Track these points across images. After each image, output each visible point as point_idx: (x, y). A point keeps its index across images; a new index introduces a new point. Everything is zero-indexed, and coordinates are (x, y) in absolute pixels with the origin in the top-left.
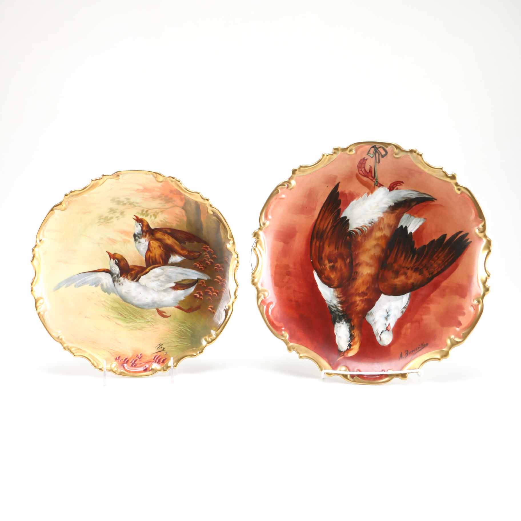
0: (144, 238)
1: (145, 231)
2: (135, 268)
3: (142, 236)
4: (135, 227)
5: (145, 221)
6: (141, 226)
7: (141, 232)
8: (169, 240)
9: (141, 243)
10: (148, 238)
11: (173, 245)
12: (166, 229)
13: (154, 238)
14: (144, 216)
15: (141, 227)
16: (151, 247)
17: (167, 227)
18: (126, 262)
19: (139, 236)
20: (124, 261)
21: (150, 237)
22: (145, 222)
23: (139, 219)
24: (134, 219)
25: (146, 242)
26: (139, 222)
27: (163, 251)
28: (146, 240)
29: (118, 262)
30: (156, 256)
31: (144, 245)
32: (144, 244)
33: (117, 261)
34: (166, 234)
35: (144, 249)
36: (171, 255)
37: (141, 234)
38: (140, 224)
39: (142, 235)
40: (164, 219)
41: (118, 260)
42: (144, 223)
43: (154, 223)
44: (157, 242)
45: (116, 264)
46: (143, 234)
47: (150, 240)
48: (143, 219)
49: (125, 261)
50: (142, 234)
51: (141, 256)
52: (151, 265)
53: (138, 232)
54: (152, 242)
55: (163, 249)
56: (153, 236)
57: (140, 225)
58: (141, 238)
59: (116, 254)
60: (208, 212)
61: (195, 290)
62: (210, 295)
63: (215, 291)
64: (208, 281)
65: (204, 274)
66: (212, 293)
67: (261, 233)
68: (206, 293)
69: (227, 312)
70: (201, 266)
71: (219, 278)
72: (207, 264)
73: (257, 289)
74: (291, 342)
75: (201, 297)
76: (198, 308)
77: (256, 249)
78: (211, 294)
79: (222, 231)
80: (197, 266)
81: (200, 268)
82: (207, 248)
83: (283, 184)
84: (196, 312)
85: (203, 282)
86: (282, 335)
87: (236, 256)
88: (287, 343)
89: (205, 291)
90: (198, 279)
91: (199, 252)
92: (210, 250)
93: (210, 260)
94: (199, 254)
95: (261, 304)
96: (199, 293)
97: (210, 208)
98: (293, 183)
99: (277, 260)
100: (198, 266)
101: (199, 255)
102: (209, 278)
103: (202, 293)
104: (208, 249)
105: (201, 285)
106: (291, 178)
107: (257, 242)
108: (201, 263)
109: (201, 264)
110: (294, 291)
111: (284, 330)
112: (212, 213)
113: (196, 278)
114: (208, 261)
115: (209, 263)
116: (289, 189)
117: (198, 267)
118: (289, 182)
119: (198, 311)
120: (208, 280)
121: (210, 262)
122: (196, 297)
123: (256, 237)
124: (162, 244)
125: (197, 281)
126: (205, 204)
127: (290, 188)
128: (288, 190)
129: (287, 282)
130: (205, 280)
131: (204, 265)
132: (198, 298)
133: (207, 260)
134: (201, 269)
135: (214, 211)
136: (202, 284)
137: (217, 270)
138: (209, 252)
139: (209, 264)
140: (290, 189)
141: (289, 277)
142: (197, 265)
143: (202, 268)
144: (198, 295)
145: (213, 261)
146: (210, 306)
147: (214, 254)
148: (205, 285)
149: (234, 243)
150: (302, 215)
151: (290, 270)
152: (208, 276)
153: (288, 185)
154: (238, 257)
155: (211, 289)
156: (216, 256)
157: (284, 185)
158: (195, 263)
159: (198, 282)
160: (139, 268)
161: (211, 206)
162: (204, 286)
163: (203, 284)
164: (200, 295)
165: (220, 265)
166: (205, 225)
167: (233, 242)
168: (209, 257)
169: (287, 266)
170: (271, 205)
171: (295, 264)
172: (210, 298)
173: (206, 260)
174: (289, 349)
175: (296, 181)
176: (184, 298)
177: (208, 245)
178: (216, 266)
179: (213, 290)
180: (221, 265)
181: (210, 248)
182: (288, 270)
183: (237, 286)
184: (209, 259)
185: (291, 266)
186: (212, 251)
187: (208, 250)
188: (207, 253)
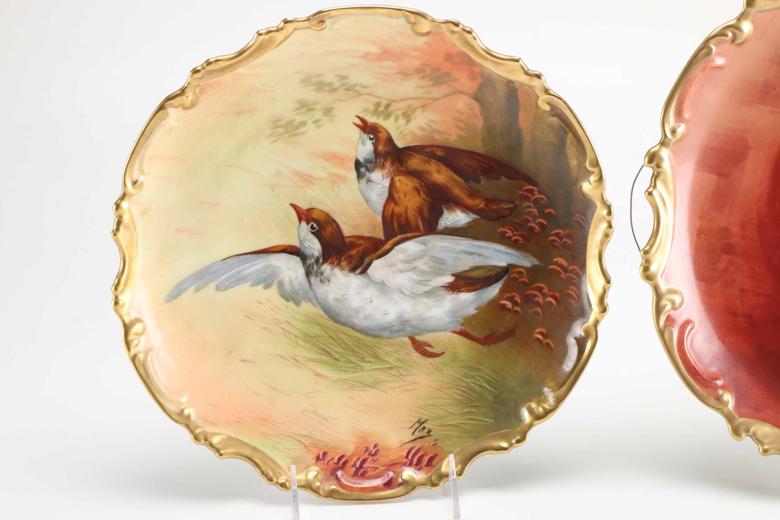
0: (380, 171)
1: (383, 152)
2: (358, 242)
3: (376, 167)
4: (358, 144)
5: (382, 127)
6: (374, 141)
7: (373, 156)
8: (440, 173)
9: (371, 182)
10: (389, 171)
11: (448, 184)
12: (434, 149)
13: (403, 169)
14: (382, 118)
15: (373, 143)
16: (397, 192)
17: (436, 144)
18: (336, 228)
19: (369, 165)
20: (331, 225)
21: (395, 167)
22: (382, 130)
23: (369, 124)
24: (355, 124)
25: (385, 179)
26: (368, 133)
27: (424, 199)
28: (385, 175)
29: (317, 228)
30: (409, 211)
31: (381, 186)
32: (379, 184)
33: (315, 226)
34: (433, 160)
35: (378, 195)
36: (444, 209)
37: (373, 162)
38: (372, 137)
39: (376, 162)
40: (427, 124)
41: (318, 224)
42: (380, 135)
43: (404, 133)
44: (412, 181)
45: (312, 233)
46: (378, 160)
47: (395, 176)
48: (378, 126)
49: (334, 225)
50: (374, 160)
51: (371, 212)
52: (396, 236)
53: (365, 155)
54: (400, 180)
55: (424, 196)
56: (402, 166)
57: (371, 139)
58: (374, 170)
59: (314, 209)
60: (537, 106)
61: (502, 291)
62: (538, 303)
63: (551, 294)
64: (532, 270)
65: (524, 254)
66: (544, 300)
67: (665, 153)
68: (528, 299)
69: (581, 343)
70: (515, 235)
71: (559, 262)
72: (532, 229)
73: (656, 289)
74: (741, 416)
75: (517, 308)
76: (510, 334)
77: (655, 193)
78: (540, 300)
79: (571, 151)
80: (507, 235)
81: (513, 239)
82: (531, 191)
83: (722, 33)
84: (504, 345)
85: (520, 273)
86: (719, 398)
87: (605, 212)
88: (730, 419)
89: (527, 293)
90: (509, 265)
91: (512, 202)
92: (537, 196)
93: (539, 220)
94: (513, 205)
95: (665, 326)
96: (511, 299)
97: (543, 97)
98: (747, 27)
99: (701, 218)
100: (510, 234)
101: (512, 210)
102: (536, 262)
103: (518, 299)
104: (533, 195)
105: (515, 279)
106: (742, 17)
107: (655, 177)
108: (516, 226)
109: (517, 231)
110: (742, 290)
111: (723, 387)
112: (547, 108)
113: (504, 264)
114: (534, 223)
115: (537, 227)
116: (736, 44)
117: (510, 238)
118: (736, 27)
119: (509, 340)
120: (534, 267)
121: (539, 224)
122: (503, 307)
123: (653, 165)
124: (424, 185)
125: (506, 270)
126: (531, 87)
127: (738, 41)
128: (733, 46)
129: (726, 270)
130: (526, 268)
131: (525, 233)
132: (509, 309)
133: (531, 219)
134: (516, 241)
135: (555, 104)
136: (517, 276)
137: (554, 244)
138: (536, 202)
139: (536, 230)
140: (740, 45)
141: (729, 257)
142: (506, 233)
143: (520, 238)
144: (509, 304)
145: (545, 223)
146: (538, 330)
147: (548, 206)
148: (527, 280)
149: (601, 179)
150: (763, 107)
151: (732, 240)
152: (532, 257)
153: (734, 35)
154: (609, 213)
155: (540, 290)
156: (553, 211)
157: (726, 35)
158: (504, 227)
159: (510, 272)
160: (368, 241)
161: (547, 91)
162: (525, 283)
163: (521, 277)
164: (515, 303)
165: (564, 231)
166: (527, 138)
167: (597, 178)
168: (537, 214)
169: (726, 232)
170: (691, 86)
171: (743, 226)
172: (540, 310)
173: (529, 221)
174: (736, 432)
175: (754, 22)
176: (476, 311)
177: (534, 185)
178: (552, 235)
179: (546, 290)
180: (566, 232)
181: (540, 193)
182: (726, 241)
183: (608, 282)
184: (535, 218)
185: (735, 230)
186: (543, 199)
187: (535, 197)
188: (532, 205)
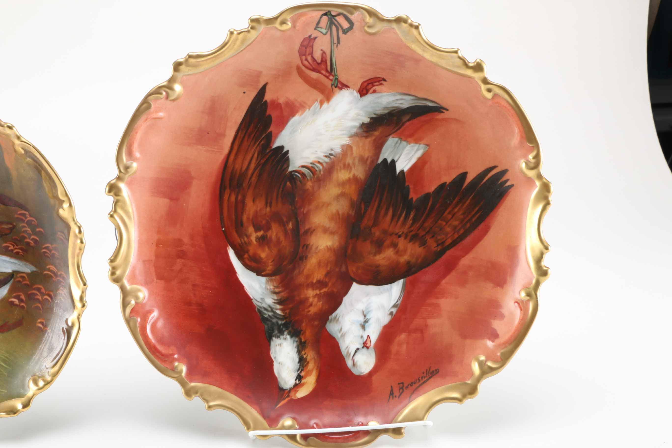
60: (15, 151)
61: (10, 291)
62: (38, 299)
63: (47, 293)
64: (32, 275)
65: (24, 263)
66: (42, 297)
67: (122, 185)
68: (30, 297)
69: (68, 332)
70: (16, 248)
71: (51, 269)
72: (28, 244)
73: (123, 289)
74: (191, 381)
75: (23, 304)
76: (19, 324)
77: (115, 216)
78: (40, 297)
79: (46, 185)
80: (10, 248)
81: (15, 251)
82: (24, 215)
83: (157, 91)
84: (14, 332)
85: (22, 277)
86: (173, 369)
87: (77, 231)
88: (183, 384)
89: (29, 293)
90: (13, 271)
91: (11, 224)
92: (29, 218)
93: (32, 237)
94: (11, 226)
95: (130, 317)
96: (18, 297)
97: (17, 142)
98: (178, 88)
99: (159, 232)
100: (12, 248)
101: (11, 230)
102: (34, 269)
103: (23, 297)
104: (26, 218)
105: (19, 281)
106: (172, 80)
107: (116, 203)
108: (16, 242)
109: (17, 246)
110: (194, 285)
111: (178, 360)
112: (23, 152)
113: (10, 271)
114: (30, 239)
115: (32, 242)
116: (170, 100)
117: (12, 250)
118: (169, 86)
119: (18, 329)
120: (33, 272)
121: (33, 239)
122: (12, 303)
123: (112, 193)
125: (12, 275)
126: (8, 136)
127: (172, 98)
128: (168, 102)
129: (180, 271)
131: (23, 247)
132: (16, 305)
133: (26, 236)
134: (17, 253)
135: (26, 148)
136: (21, 280)
137: (46, 254)
138: (29, 223)
139: (31, 245)
140: (174, 100)
141: (183, 260)
142: (9, 247)
143: (20, 251)
144: (16, 301)
145: (37, 239)
146: (39, 321)
147: (37, 226)
148: (28, 283)
149: (70, 205)
150: (200, 147)
151: (184, 248)
152: (31, 265)
153: (167, 93)
154: (80, 232)
155: (39, 290)
156: (42, 230)
157: (161, 94)
158: (6, 242)
159: (15, 276)
161: (18, 138)
162: (27, 285)
163: (24, 281)
164: (21, 300)
165: (52, 245)
166: (14, 174)
167: (68, 205)
168: (31, 232)
169: (179, 242)
170: (137, 133)
171: (192, 237)
172: (39, 305)
173: (25, 238)
174: (188, 393)
175: (182, 83)
177: (25, 211)
178: (44, 248)
179: (43, 290)
180: (53, 246)
181: (30, 216)
182: (179, 249)
183: (85, 284)
184: (30, 235)
185: (186, 240)
186: (34, 221)
187: (28, 219)
188: (26, 225)
